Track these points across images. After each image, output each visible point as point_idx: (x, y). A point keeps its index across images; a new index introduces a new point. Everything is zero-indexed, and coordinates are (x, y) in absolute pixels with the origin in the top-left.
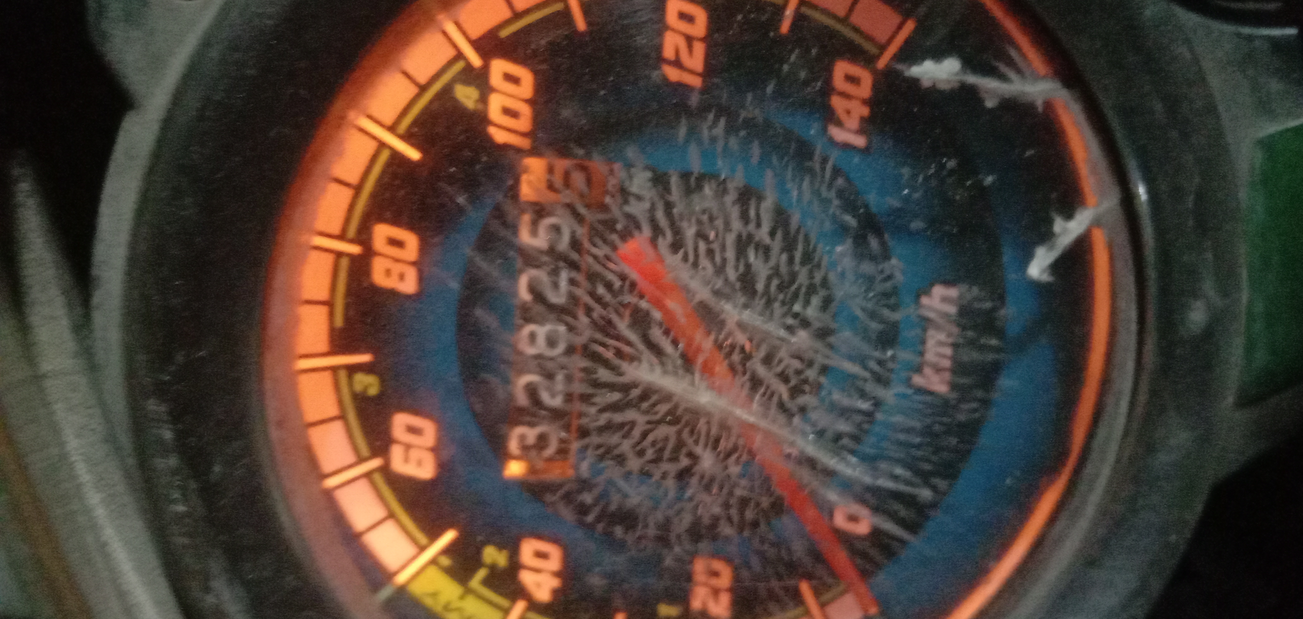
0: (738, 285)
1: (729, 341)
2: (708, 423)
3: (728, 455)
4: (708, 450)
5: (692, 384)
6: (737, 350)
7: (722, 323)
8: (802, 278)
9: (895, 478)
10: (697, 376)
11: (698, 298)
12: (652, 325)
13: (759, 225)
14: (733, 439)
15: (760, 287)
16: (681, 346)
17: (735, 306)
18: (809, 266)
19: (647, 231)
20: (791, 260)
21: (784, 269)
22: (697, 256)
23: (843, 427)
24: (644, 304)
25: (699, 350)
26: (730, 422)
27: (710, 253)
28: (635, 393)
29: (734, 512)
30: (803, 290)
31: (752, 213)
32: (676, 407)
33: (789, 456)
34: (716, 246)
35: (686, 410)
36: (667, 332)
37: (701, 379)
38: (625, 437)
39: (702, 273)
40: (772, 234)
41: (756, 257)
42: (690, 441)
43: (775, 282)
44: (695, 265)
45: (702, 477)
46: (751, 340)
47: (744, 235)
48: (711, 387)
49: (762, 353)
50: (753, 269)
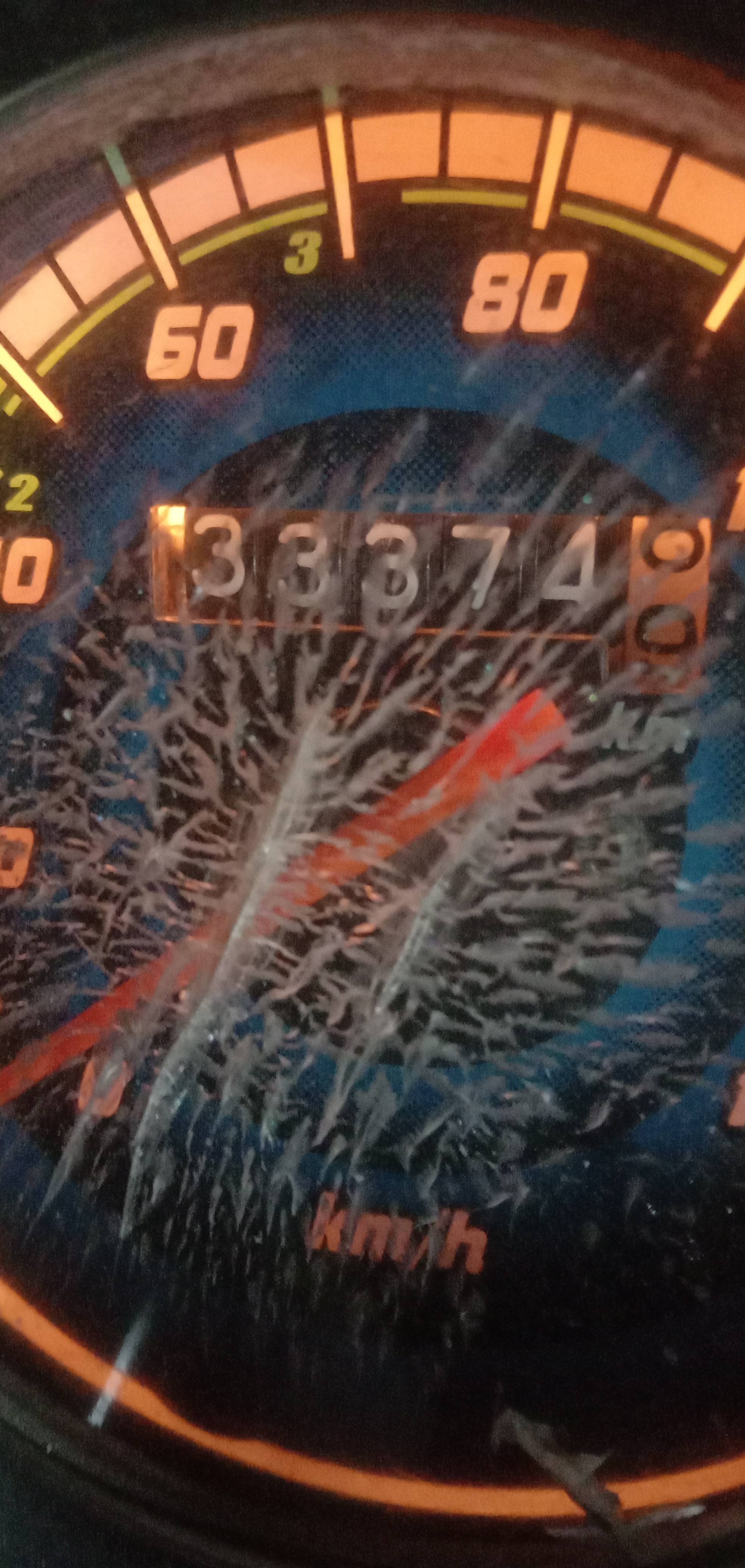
0: (477, 912)
1: (374, 896)
2: (228, 857)
3: (173, 891)
4: (179, 857)
5: (297, 829)
6: (358, 909)
7: (405, 883)
8: (491, 1029)
9: (147, 1180)
10: (312, 837)
11: (452, 839)
12: (403, 756)
13: (590, 952)
14: (201, 901)
15: (475, 951)
16: (363, 808)
17: (439, 907)
18: (513, 1041)
19: (576, 743)
20: (525, 1009)
21: (506, 996)
22: (530, 836)
23: (229, 1092)
24: (438, 739)
25: (358, 841)
26: (229, 896)
27: (535, 862)
28: (276, 723)
29: (77, 900)
30: (470, 1030)
31: (613, 940)
32: (254, 798)
33: (176, 998)
34: (548, 872)
35: (250, 816)
36: (388, 782)
37: (307, 845)
38: (198, 705)
39: (500, 846)
40: (571, 975)
41: (529, 946)
42: (194, 823)
43: (485, 981)
44: (514, 834)
45: (133, 846)
46: (376, 933)
47: (569, 925)
48: (292, 861)
49: (352, 954)
50: (505, 940)
